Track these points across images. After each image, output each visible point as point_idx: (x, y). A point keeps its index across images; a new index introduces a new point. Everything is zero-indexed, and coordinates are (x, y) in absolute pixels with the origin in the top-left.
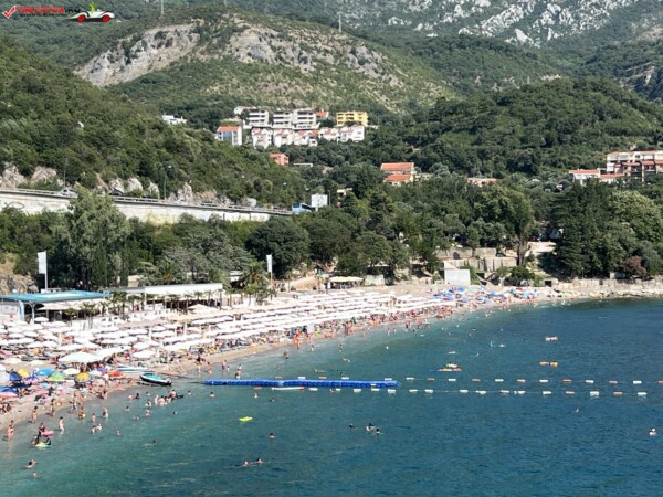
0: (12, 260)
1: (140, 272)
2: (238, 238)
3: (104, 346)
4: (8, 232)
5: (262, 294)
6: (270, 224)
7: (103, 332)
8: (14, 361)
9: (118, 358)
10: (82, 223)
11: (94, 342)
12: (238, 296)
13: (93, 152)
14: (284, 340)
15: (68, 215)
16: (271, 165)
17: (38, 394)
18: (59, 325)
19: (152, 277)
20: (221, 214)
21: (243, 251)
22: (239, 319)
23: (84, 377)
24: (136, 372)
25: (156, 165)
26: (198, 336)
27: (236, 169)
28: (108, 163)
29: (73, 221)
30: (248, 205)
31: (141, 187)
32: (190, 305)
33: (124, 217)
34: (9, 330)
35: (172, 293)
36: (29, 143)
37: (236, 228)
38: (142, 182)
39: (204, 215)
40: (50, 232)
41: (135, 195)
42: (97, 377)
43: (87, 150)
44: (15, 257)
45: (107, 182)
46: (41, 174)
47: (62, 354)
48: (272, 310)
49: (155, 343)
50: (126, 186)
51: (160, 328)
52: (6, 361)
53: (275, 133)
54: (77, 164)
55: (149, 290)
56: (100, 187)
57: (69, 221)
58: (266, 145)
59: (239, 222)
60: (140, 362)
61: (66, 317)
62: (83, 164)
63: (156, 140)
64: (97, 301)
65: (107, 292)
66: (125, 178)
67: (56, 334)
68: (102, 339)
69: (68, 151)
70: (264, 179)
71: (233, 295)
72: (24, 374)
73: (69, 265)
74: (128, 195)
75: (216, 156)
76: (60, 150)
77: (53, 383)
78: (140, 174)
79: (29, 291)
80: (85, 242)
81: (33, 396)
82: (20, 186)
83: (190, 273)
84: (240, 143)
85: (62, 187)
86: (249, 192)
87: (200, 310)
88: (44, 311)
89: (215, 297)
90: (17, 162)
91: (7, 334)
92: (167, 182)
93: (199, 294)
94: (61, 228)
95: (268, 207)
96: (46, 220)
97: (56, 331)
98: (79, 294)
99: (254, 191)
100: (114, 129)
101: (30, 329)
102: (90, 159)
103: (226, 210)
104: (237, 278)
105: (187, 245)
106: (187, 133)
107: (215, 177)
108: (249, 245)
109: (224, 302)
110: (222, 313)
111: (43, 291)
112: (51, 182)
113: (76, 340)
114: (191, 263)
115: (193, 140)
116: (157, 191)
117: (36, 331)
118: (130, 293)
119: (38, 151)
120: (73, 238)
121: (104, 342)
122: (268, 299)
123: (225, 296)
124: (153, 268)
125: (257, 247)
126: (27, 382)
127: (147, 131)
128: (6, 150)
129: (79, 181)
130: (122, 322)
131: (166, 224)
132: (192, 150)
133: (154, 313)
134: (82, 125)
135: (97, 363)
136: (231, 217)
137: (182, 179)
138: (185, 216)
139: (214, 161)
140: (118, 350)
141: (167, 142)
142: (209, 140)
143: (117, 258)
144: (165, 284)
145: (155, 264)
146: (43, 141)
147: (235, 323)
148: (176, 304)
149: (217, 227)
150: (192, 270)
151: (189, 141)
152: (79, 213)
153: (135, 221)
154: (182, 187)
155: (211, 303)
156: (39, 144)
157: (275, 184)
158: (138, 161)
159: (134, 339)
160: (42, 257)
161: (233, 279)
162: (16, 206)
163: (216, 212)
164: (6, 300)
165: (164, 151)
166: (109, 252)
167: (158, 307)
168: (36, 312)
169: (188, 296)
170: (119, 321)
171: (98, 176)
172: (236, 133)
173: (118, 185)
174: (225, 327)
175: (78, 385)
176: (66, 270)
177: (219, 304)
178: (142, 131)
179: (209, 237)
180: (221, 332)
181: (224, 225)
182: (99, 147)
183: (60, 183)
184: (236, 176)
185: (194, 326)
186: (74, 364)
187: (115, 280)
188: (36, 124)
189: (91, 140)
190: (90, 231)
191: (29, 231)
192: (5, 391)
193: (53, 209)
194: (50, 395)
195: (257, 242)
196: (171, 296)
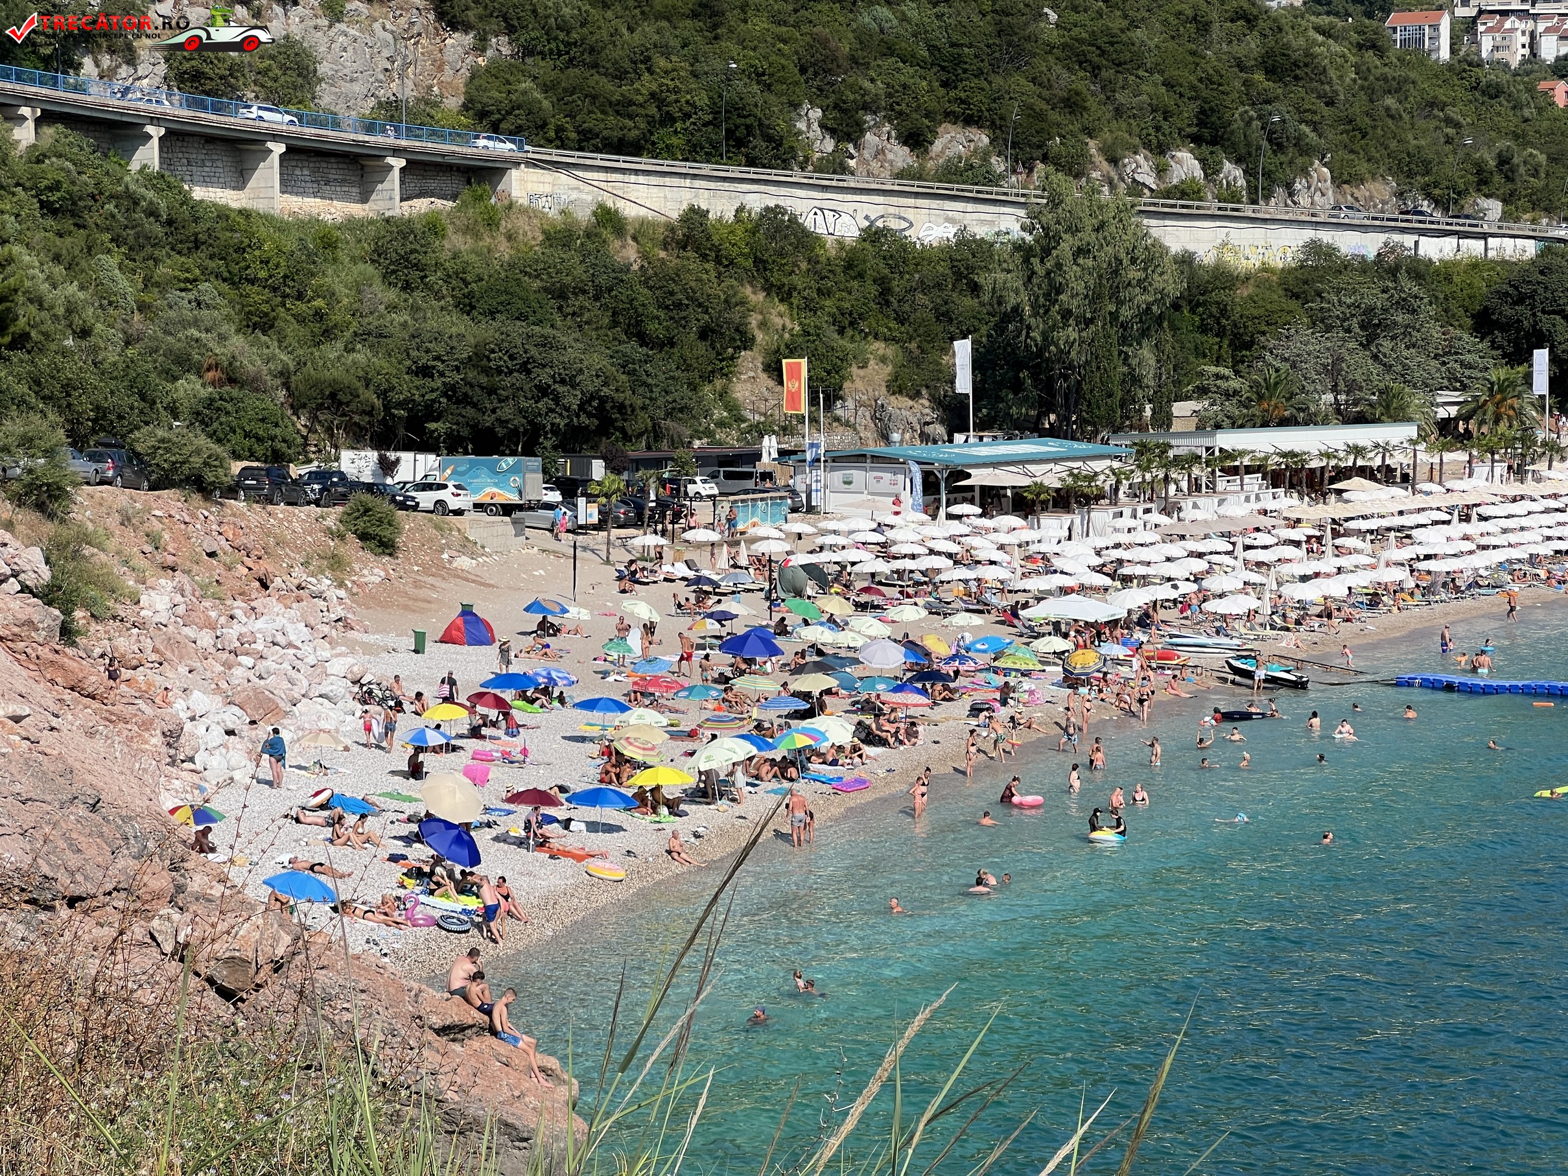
0: (883, 360)
1: (1202, 391)
2: (1453, 305)
3: (1126, 580)
4: (873, 290)
5: (1526, 454)
6: (1543, 265)
7: (1117, 546)
8: (910, 613)
9: (1172, 614)
10: (1059, 266)
11: (1099, 569)
12: (1461, 456)
13: (1080, 86)
15: (1019, 247)
16: (1540, 110)
17: (979, 697)
18: (1009, 527)
19: (1231, 407)
20: (1408, 240)
21: (1468, 339)
22: (1466, 518)
23: (1086, 661)
24: (1217, 654)
25: (1239, 114)
26: (1364, 560)
27: (1449, 121)
28: (1118, 112)
29: (1035, 261)
30: (1479, 215)
31: (1199, 173)
32: (1332, 480)
33: (1167, 249)
34: (890, 534)
35: (1286, 448)
36: (922, 64)
37: (1448, 279)
38: (1203, 161)
39: (1367, 245)
40: (975, 288)
41: (1184, 195)
42: (1117, 662)
43: (1067, 79)
44: (890, 351)
45: (1114, 161)
46: (952, 142)
47: (1022, 598)
48: (1555, 496)
49: (1255, 578)
50: (1161, 171)
51: (1263, 539)
52: (892, 613)
53: (1541, 27)
54: (1040, 116)
55: (1227, 440)
56: (1095, 175)
57: (1026, 260)
58: (1516, 55)
59: (1455, 264)
60: (1222, 625)
61: (1025, 504)
62: (1054, 116)
63: (1239, 50)
64: (1098, 466)
65: (1122, 443)
66: (1160, 149)
67: (1001, 547)
68: (1120, 562)
69: (1019, 83)
70: (1527, 144)
71: (1448, 457)
72: (939, 648)
73: (1023, 374)
74: (1167, 194)
75: (1398, 88)
76: (998, 81)
78: (1197, 139)
79: (925, 438)
80: (1066, 314)
81: (964, 705)
82: (900, 175)
83: (1329, 397)
84: (1445, 54)
85: (1001, 177)
86: (1482, 183)
87: (1361, 494)
88: (971, 488)
89: (1397, 460)
90: (895, 114)
91: (884, 545)
92: (1266, 159)
93: (1358, 451)
94: (1004, 280)
95: (1534, 221)
96: (966, 258)
97: (1003, 538)
98: (1052, 446)
99: (1497, 179)
100: (1134, 25)
101: (941, 531)
102: (1072, 104)
103: (1423, 233)
104: (1453, 411)
105: (1321, 322)
106: (1318, 29)
107: (1393, 145)
108: (1484, 324)
109: (1422, 472)
110: (1419, 501)
111: (959, 438)
112: (976, 162)
113: (1057, 563)
114: (1333, 372)
115: (1336, 48)
116: (1241, 182)
117: (952, 538)
118: (1181, 447)
119: (945, 84)
120: (1035, 306)
121: (1126, 570)
122: (1541, 466)
123: (1426, 458)
124: (1235, 384)
125: (1504, 328)
126: (949, 669)
127: (1216, 31)
128: (867, 84)
129: (1045, 159)
130: (1163, 519)
131: (1265, 268)
132: (1332, 73)
133: (1244, 501)
134: (1053, 16)
135: (1113, 624)
136: (1436, 249)
137: (1306, 151)
138: (1314, 248)
139: (1390, 101)
140: (1165, 592)
141: (1269, 54)
142: (1374, 45)
143: (1146, 356)
144: (1265, 424)
145: (1237, 373)
146: (958, 60)
147: (1458, 529)
148: (1295, 477)
149: (1402, 276)
150: (1335, 389)
151: (1328, 50)
152: (1047, 244)
153: (1186, 260)
154: (1305, 172)
155: (1386, 475)
156: (948, 66)
157: (1552, 159)
158: (1194, 107)
159: (1199, 565)
160: (963, 349)
161: (1442, 413)
162: (894, 224)
163: (1396, 237)
164: (876, 458)
165: (1259, 76)
166: (1124, 341)
167: (1253, 482)
168: (952, 490)
169: (1328, 456)
170: (1156, 517)
171: (1093, 146)
172: (1435, 28)
173: (1141, 168)
174: (1432, 539)
175: (1072, 681)
176: (1017, 386)
177: (1405, 478)
178: (1204, 27)
179: (1380, 300)
180: (1422, 551)
181: (1419, 270)
182: (1095, 71)
183: (998, 165)
184: (1449, 141)
185: (1348, 533)
186: (1057, 628)
187: (1141, 410)
188: (939, 17)
189: (1077, 55)
190: (1080, 287)
191: (923, 287)
192: (898, 689)
193: (981, 231)
195: (1505, 316)
196: (1284, 455)
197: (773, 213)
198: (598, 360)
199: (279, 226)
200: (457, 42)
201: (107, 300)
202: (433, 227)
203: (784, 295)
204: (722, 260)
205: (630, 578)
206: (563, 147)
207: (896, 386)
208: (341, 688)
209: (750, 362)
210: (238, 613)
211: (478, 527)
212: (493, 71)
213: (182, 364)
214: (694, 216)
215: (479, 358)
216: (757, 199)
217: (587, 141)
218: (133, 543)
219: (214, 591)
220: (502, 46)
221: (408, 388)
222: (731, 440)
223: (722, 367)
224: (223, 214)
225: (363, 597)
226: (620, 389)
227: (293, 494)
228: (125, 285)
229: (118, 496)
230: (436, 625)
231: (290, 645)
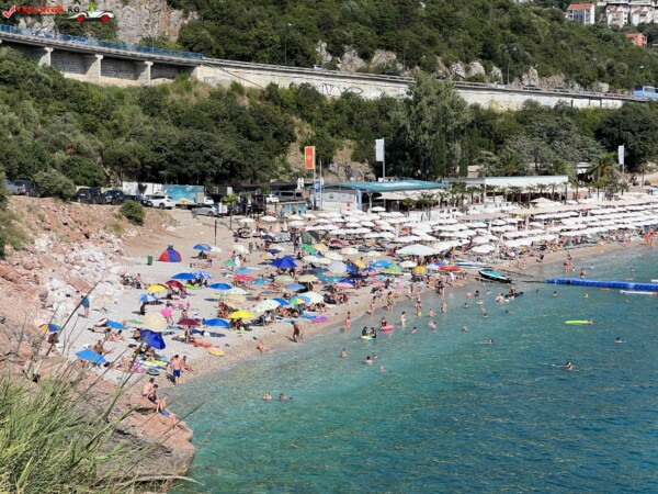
0: (350, 147)
1: (481, 161)
2: (586, 127)
3: (442, 238)
4: (346, 118)
5: (612, 189)
6: (623, 111)
7: (441, 224)
8: (351, 251)
9: (457, 252)
10: (422, 109)
11: (432, 234)
12: (585, 189)
13: (435, 35)
14: (636, 239)
15: (406, 101)
16: (626, 46)
17: (375, 285)
18: (396, 216)
19: (493, 168)
20: (568, 100)
21: (591, 141)
22: (585, 215)
23: (421, 271)
24: (475, 269)
25: (500, 47)
26: (540, 231)
27: (588, 51)
28: (450, 46)
29: (412, 107)
30: (600, 90)
31: (483, 71)
32: (532, 198)
33: (466, 103)
34: (347, 219)
35: (513, 185)
36: (369, 25)
37: (585, 116)
38: (485, 67)
39: (551, 102)
40: (388, 118)
41: (477, 80)
42: (435, 271)
43: (428, 32)
44: (352, 143)
45: (448, 66)
46: (381, 57)
47: (399, 245)
48: (623, 206)
49: (494, 238)
50: (467, 70)
51: (500, 222)
52: (344, 251)
53: (633, 11)
54: (417, 47)
55: (489, 181)
56: (440, 71)
57: (408, 107)
58: (622, 23)
59: (588, 110)
60: (479, 257)
61: (404, 207)
62: (423, 47)
63: (500, 20)
64: (435, 191)
65: (446, 182)
66: (467, 61)
67: (393, 225)
68: (440, 231)
69: (409, 33)
70: (619, 61)
71: (580, 189)
72: (361, 265)
73: (407, 153)
74: (470, 80)
75: (566, 37)
76: (400, 32)
77: (389, 275)
78: (482, 57)
79: (366, 179)
80: (424, 129)
81: (370, 288)
82: (359, 71)
83: (533, 165)
84: (592, 22)
85: (401, 71)
86: (601, 76)
87: (543, 204)
88: (382, 200)
89: (559, 190)
90: (357, 45)
91: (345, 223)
92: (511, 65)
93: (542, 187)
94: (399, 115)
95: (622, 93)
96: (385, 105)
97: (393, 221)
98: (417, 183)
99: (607, 75)
100: (457, 9)
101: (368, 218)
103: (575, 97)
104: (584, 171)
105: (531, 134)
106: (535, 12)
107: (564, 60)
108: (599, 134)
109: (570, 196)
110: (566, 208)
111: (380, 179)
112: (390, 66)
113: (414, 231)
114: (535, 153)
115: (542, 20)
116: (500, 75)
117: (373, 221)
118: (470, 184)
119: (378, 33)
120: (412, 125)
121: (442, 235)
122: (619, 194)
123: (571, 190)
124: (494, 158)
125: (607, 136)
126: (364, 274)
127: (491, 12)
128: (345, 33)
129: (419, 64)
130: (460, 214)
131: (509, 111)
132: (539, 31)
133: (495, 207)
134: (424, 6)
135: (435, 256)
136: (580, 104)
137: (528, 63)
138: (529, 103)
139: (563, 42)
140: (456, 243)
141: (513, 22)
142: (559, 19)
143: (457, 147)
144: (506, 175)
145: (496, 154)
146: (383, 23)
147: (581, 219)
148: (516, 197)
149: (564, 114)
150: (536, 161)
151: (536, 20)
152: (418, 98)
153: (476, 108)
154: (527, 72)
155: (555, 197)
156: (380, 26)
157: (631, 67)
158: (482, 43)
159: (473, 233)
160: (380, 144)
161: (580, 172)
162: (355, 91)
163: (563, 99)
164: (343, 188)
165: (508, 31)
166: (448, 140)
167: (499, 199)
168: (374, 201)
169: (530, 188)
170: (458, 213)
171: (439, 59)
172: (588, 11)
173: (459, 68)
174: (570, 223)
175: (415, 279)
176: (404, 159)
177: (563, 198)
178: (486, 10)
179: (555, 125)
180: (564, 227)
181: (572, 112)
182: (441, 28)
183: (400, 67)
184: (587, 59)
185: (536, 220)
186: (412, 257)
187: (455, 169)
188: (376, 5)
189: (433, 22)
190: (430, 118)
191: (367, 118)
192: (342, 281)
193: (391, 94)
194: (386, 287)
195: (608, 132)
196: (512, 188)
197: (304, 86)
198: (231, 146)
199: (101, 89)
200: (176, 14)
201: (27, 120)
202: (164, 90)
203: (309, 120)
204: (284, 106)
205: (239, 235)
206: (219, 57)
207: (355, 158)
208: (116, 279)
209: (294, 147)
210: (76, 248)
211: (178, 214)
212: (191, 26)
213: (57, 146)
214: (273, 87)
215: (181, 145)
216: (299, 80)
217: (229, 55)
218: (33, 219)
219: (66, 239)
220: (194, 16)
221: (151, 157)
222: (286, 179)
223: (283, 149)
224: (77, 84)
225: (128, 242)
226: (239, 158)
227: (101, 200)
228: (35, 113)
229: (27, 200)
230: (157, 254)
231: (95, 261)
